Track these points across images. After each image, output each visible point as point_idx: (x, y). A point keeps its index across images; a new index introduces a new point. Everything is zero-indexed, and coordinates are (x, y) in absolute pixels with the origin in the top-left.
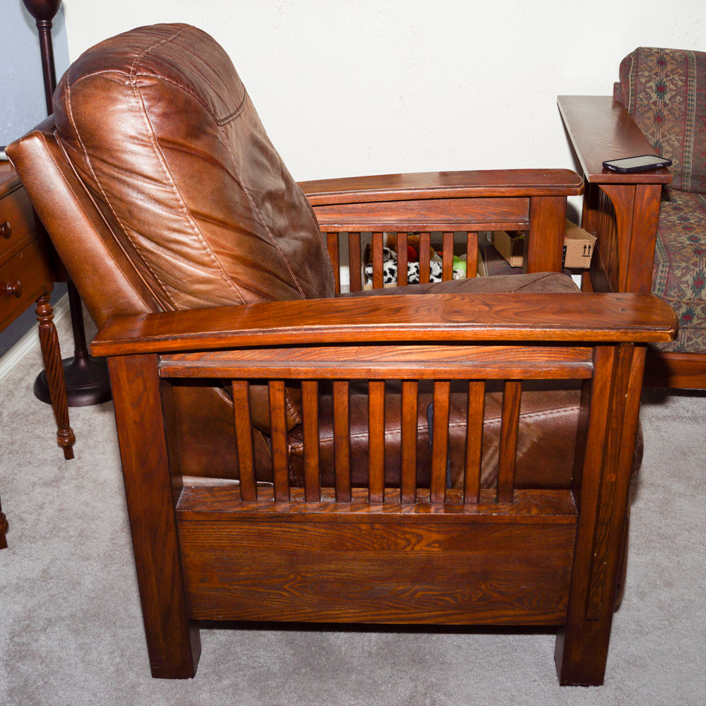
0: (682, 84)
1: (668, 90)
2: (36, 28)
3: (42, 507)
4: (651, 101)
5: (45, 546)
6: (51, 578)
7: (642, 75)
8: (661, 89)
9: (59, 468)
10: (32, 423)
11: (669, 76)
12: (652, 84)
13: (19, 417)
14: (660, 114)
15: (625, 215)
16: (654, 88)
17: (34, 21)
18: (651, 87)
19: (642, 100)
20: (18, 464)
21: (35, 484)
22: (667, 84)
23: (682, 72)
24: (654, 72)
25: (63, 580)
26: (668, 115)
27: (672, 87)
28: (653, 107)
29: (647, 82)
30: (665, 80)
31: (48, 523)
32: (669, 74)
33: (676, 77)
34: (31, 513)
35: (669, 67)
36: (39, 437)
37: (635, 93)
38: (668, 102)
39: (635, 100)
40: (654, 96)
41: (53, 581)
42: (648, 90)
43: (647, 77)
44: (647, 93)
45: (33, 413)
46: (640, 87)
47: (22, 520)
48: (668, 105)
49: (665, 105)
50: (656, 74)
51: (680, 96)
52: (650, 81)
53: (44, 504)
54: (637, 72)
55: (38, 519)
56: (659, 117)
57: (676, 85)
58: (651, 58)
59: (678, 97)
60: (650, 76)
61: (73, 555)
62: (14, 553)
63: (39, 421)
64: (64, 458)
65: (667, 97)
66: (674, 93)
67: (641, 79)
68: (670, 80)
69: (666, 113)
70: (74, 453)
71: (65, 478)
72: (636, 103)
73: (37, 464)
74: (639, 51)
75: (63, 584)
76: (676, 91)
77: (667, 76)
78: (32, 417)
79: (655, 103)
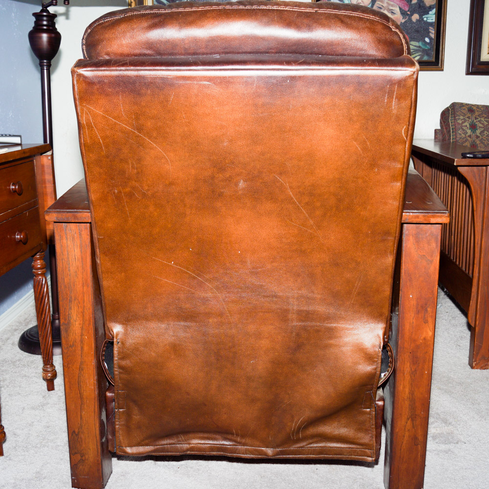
0: (487, 123)
1: (478, 127)
2: (39, 66)
3: (31, 425)
4: (467, 135)
5: (36, 453)
6: (44, 478)
7: (459, 119)
8: (473, 127)
9: (44, 397)
10: (19, 367)
11: (478, 118)
12: (466, 124)
13: (8, 363)
14: (474, 143)
15: (479, 192)
16: (468, 126)
17: (38, 61)
18: (466, 126)
19: (460, 134)
20: (9, 395)
21: (24, 408)
22: (477, 123)
23: (486, 116)
24: (467, 116)
25: (55, 479)
26: (480, 144)
27: (481, 125)
28: (469, 139)
29: (463, 123)
30: (475, 121)
31: (38, 436)
32: (477, 117)
33: (483, 119)
34: (23, 429)
35: (477, 114)
36: (25, 376)
37: (455, 130)
38: (479, 135)
39: (456, 135)
40: (469, 132)
41: (46, 480)
42: (464, 128)
43: (462, 119)
44: (464, 130)
45: (19, 360)
46: (458, 126)
47: (15, 434)
48: (479, 137)
49: (477, 137)
50: (469, 118)
51: (487, 131)
52: (465, 122)
53: (33, 422)
54: (455, 117)
55: (29, 434)
56: (473, 145)
57: (483, 124)
58: (464, 108)
59: (486, 132)
60: (464, 119)
61: (62, 459)
62: (10, 459)
63: (24, 366)
64: (46, 390)
65: (478, 132)
66: (482, 129)
67: (458, 121)
68: (479, 121)
69: (478, 142)
70: (55, 387)
71: (49, 404)
72: (456, 137)
73: (25, 395)
74: (454, 105)
75: (56, 482)
76: (484, 128)
77: (476, 118)
78: (18, 363)
79: (470, 136)
